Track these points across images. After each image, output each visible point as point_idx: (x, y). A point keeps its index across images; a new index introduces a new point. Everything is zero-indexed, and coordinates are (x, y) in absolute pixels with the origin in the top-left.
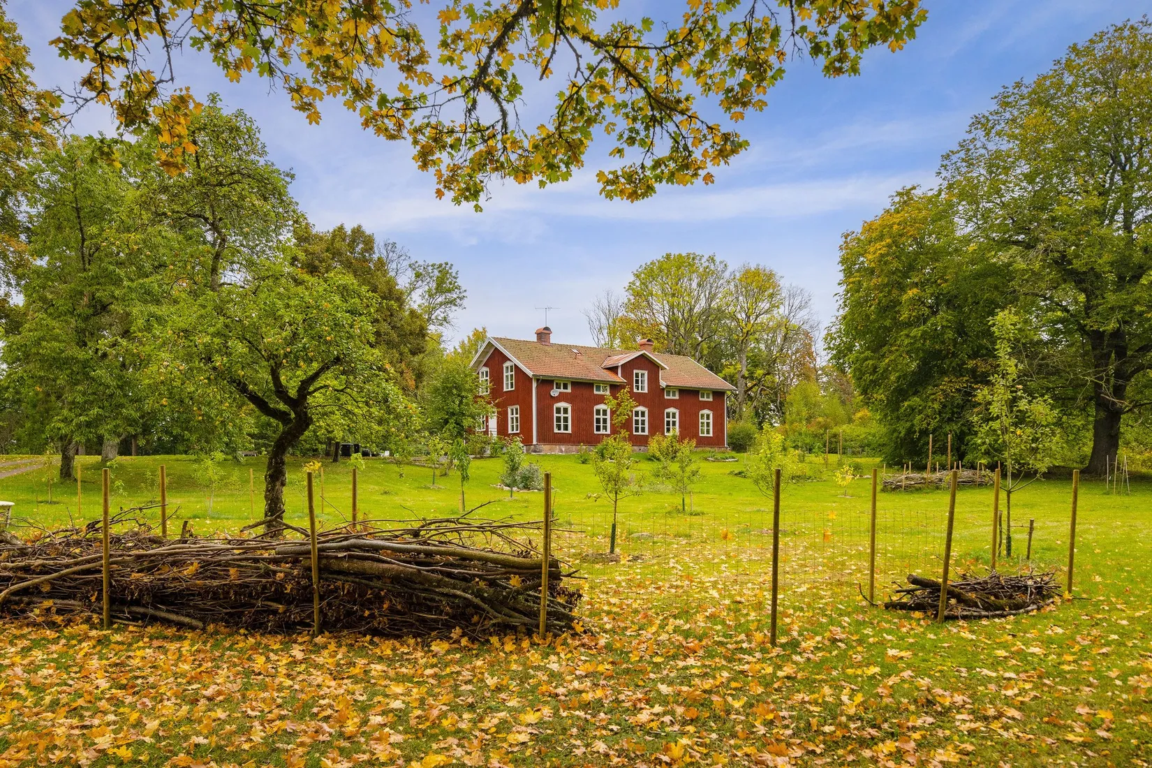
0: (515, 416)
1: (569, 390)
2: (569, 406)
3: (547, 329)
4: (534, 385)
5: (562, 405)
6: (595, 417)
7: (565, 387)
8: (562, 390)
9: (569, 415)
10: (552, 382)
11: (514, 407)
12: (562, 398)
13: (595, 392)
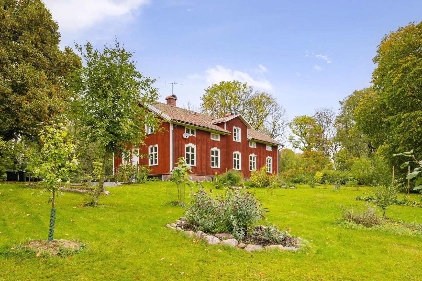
0: (154, 153)
1: (195, 135)
2: (194, 146)
3: (174, 96)
4: (171, 128)
5: (191, 145)
6: (211, 156)
7: (193, 133)
8: (190, 134)
9: (195, 153)
10: (183, 127)
11: (154, 146)
12: (190, 140)
13: (211, 139)
